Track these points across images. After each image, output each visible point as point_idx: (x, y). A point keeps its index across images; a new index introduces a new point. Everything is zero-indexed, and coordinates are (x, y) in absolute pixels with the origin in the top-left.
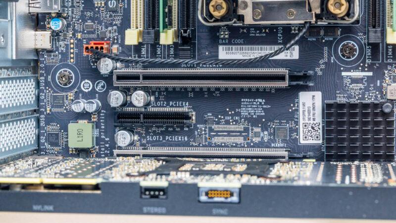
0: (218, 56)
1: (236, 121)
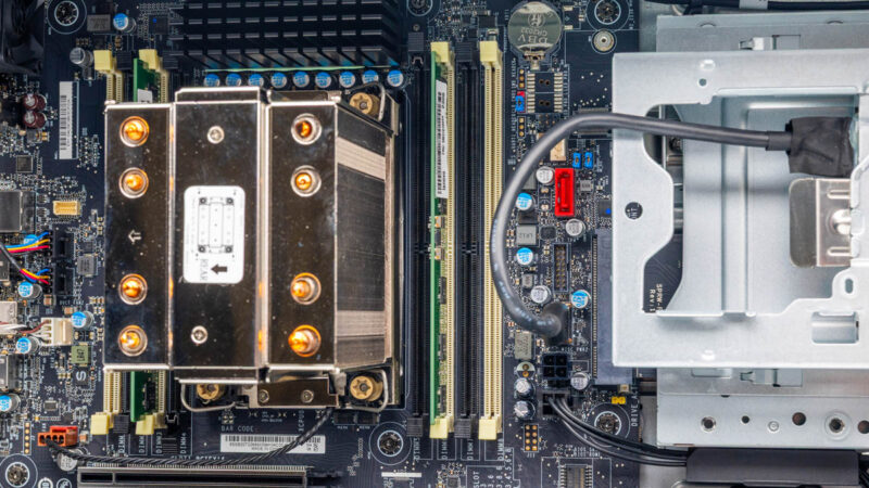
0: (219, 448)
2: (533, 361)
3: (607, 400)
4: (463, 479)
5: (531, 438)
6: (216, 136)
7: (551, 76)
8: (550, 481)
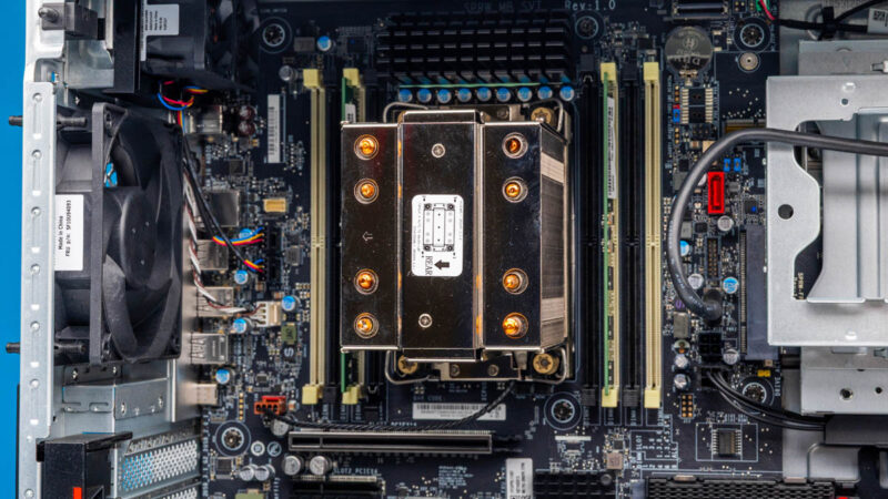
0: (411, 415)
1: (434, 493)
2: (688, 340)
3: (753, 372)
4: (627, 442)
5: (687, 406)
6: (438, 151)
7: (703, 91)
8: (704, 444)
